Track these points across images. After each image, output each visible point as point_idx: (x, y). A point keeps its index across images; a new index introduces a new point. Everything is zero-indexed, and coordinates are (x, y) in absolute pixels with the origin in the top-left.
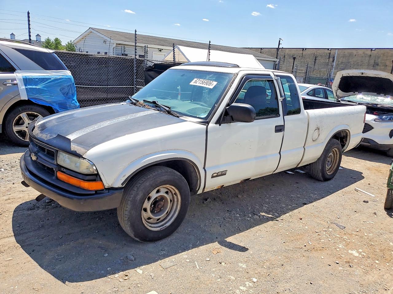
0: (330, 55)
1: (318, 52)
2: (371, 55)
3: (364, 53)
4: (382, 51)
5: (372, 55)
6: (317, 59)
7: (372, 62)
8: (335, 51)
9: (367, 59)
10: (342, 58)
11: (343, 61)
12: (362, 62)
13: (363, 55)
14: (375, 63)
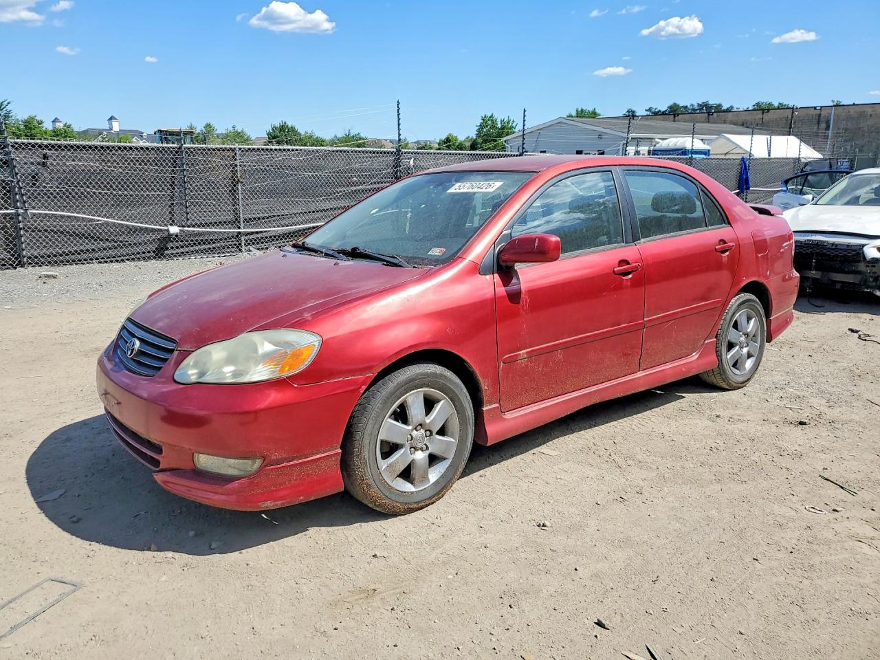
11: (848, 127)
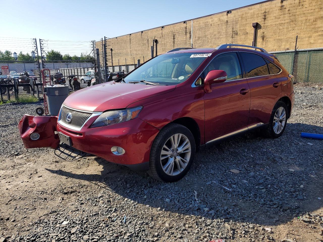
0: (186, 30)
1: (175, 28)
2: (227, 21)
5: (229, 21)
6: (175, 37)
7: (230, 30)
8: (191, 24)
9: (223, 27)
10: (198, 32)
12: (219, 32)
13: (219, 23)
14: (233, 32)
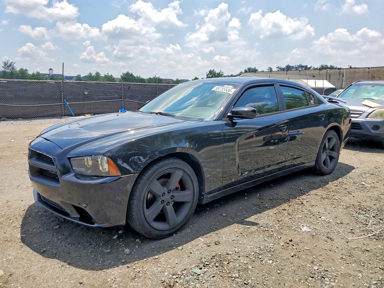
0: (340, 74)
1: (331, 71)
3: (364, 70)
4: (376, 69)
5: (370, 72)
7: (370, 76)
8: (343, 70)
9: (366, 74)
11: (350, 76)
12: (363, 76)
13: (363, 72)
